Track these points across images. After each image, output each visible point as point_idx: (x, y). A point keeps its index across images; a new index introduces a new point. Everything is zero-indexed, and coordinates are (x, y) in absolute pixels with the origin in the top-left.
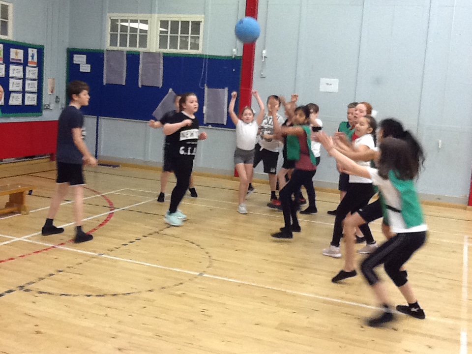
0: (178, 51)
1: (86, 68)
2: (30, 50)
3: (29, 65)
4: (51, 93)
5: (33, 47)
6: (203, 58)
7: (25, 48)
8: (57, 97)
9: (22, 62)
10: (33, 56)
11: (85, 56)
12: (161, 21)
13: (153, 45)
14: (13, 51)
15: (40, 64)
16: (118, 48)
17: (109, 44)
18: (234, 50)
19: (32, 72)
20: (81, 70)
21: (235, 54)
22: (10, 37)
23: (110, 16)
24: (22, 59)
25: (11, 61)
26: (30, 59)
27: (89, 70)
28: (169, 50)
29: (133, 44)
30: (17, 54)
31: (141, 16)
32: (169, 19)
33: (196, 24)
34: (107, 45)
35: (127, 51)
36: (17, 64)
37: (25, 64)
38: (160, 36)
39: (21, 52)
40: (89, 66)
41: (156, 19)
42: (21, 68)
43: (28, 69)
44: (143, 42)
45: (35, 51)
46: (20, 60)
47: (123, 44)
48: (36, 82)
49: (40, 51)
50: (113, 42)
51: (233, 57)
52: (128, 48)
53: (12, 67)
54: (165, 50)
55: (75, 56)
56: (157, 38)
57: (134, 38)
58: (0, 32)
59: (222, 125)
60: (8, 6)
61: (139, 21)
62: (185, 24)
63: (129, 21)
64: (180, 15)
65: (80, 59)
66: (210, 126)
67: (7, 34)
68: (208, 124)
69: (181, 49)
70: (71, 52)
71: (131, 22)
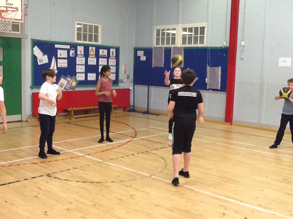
0: (193, 45)
1: (143, 58)
2: (111, 50)
3: (111, 58)
4: (124, 73)
5: (113, 48)
6: (207, 49)
7: (108, 48)
8: (128, 75)
9: (106, 56)
10: (113, 53)
11: (143, 52)
12: (183, 28)
13: (179, 43)
14: (101, 51)
15: (117, 57)
16: (160, 46)
17: (155, 44)
18: (224, 43)
19: (112, 62)
20: (141, 60)
21: (225, 45)
22: (99, 43)
23: (155, 27)
24: (106, 54)
25: (100, 56)
26: (111, 55)
27: (145, 60)
28: (187, 45)
29: (168, 43)
30: (103, 52)
31: (172, 27)
32: (188, 27)
33: (203, 29)
34: (154, 45)
35: (165, 48)
36: (103, 57)
37: (108, 57)
38: (182, 37)
39: (106, 51)
40: (145, 57)
41: (180, 27)
42: (106, 60)
43: (110, 60)
44: (173, 42)
45: (114, 50)
46: (105, 55)
47: (163, 43)
48: (115, 67)
49: (118, 50)
50: (158, 43)
51: (224, 47)
52: (166, 45)
53: (100, 59)
54: (185, 46)
55: (138, 52)
56: (180, 39)
57: (168, 39)
58: (93, 41)
59: (217, 90)
60: (98, 26)
61: (171, 30)
62: (196, 29)
63: (166, 30)
64: (193, 24)
65: (140, 53)
66: (211, 91)
67: (97, 42)
68: (209, 89)
69: (194, 44)
70: (136, 50)
71: (167, 31)
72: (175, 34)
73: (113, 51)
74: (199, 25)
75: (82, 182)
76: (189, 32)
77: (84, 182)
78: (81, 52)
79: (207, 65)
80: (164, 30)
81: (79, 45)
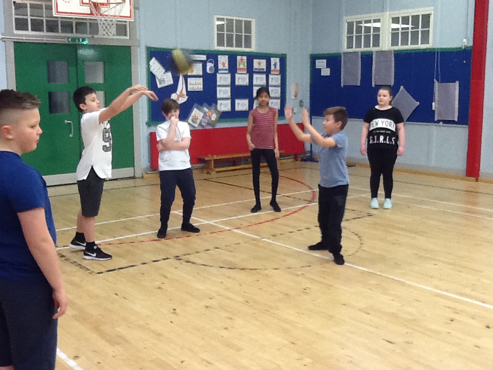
0: (410, 47)
1: (326, 72)
2: (273, 60)
3: (272, 73)
4: (294, 98)
5: (275, 56)
6: (434, 52)
7: (267, 57)
8: (301, 101)
9: (265, 70)
10: (275, 65)
11: (325, 61)
12: (392, 18)
13: (386, 44)
14: (256, 62)
15: (283, 72)
16: (354, 49)
17: (346, 47)
18: (465, 40)
19: (275, 79)
20: (322, 75)
21: (466, 44)
22: (253, 49)
23: (345, 18)
24: (265, 68)
25: (254, 70)
26: (272, 67)
27: (328, 74)
28: (400, 47)
29: (367, 44)
30: (259, 64)
31: (373, 16)
32: (400, 16)
33: (426, 18)
34: (344, 48)
35: (361, 52)
36: (260, 72)
37: (268, 72)
38: (392, 34)
39: (264, 62)
40: (329, 69)
42: (264, 76)
43: (270, 76)
44: (377, 43)
45: (278, 60)
46: (263, 69)
47: (358, 45)
48: (279, 89)
49: (283, 59)
50: (350, 45)
51: (463, 48)
52: (363, 49)
53: (255, 76)
54: (396, 48)
55: (317, 61)
56: (388, 36)
57: (367, 38)
58: (243, 46)
59: (452, 122)
60: (250, 21)
61: (372, 21)
62: (416, 18)
63: (363, 22)
64: (410, 10)
65: (321, 64)
66: (441, 123)
67: (250, 47)
68: (439, 121)
69: (411, 44)
70: (314, 58)
71: (365, 23)
72: (379, 28)
73: (275, 61)
74: (421, 11)
75: (229, 268)
76: (403, 23)
77: (231, 268)
78: (224, 65)
79: (435, 80)
80: (361, 22)
81: (220, 55)
